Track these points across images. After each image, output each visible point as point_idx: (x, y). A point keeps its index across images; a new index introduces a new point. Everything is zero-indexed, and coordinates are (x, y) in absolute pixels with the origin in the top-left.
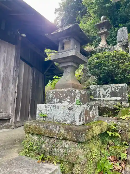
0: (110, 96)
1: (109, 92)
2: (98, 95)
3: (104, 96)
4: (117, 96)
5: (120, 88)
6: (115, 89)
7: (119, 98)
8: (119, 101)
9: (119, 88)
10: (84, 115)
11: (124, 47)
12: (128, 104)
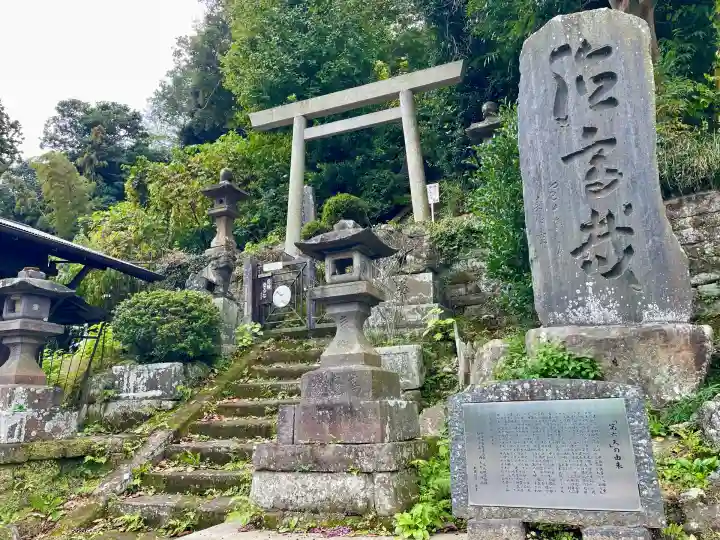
0: (145, 388)
1: (145, 381)
2: (125, 388)
3: (135, 390)
4: (157, 389)
5: (162, 372)
6: (154, 376)
7: (158, 393)
8: (159, 398)
9: (160, 371)
10: (23, 429)
11: (226, 273)
12: (170, 404)
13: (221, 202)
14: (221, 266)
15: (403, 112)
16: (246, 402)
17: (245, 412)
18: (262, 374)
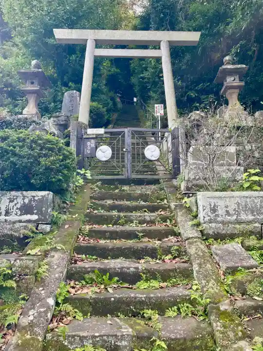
0: (19, 213)
3: (7, 213)
5: (39, 199)
9: (36, 198)
11: (62, 128)
12: (48, 228)
13: (32, 83)
14: (62, 123)
15: (164, 53)
16: (111, 228)
17: (114, 235)
18: (103, 207)
